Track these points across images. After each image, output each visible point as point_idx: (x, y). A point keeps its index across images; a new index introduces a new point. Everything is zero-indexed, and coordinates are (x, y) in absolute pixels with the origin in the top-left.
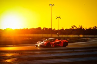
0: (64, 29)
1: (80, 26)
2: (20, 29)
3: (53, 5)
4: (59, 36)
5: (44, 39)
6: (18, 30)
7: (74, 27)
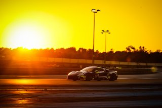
0: (114, 52)
1: (140, 47)
2: (41, 49)
3: (98, 10)
4: (105, 62)
5: (81, 67)
6: (38, 50)
7: (130, 49)
